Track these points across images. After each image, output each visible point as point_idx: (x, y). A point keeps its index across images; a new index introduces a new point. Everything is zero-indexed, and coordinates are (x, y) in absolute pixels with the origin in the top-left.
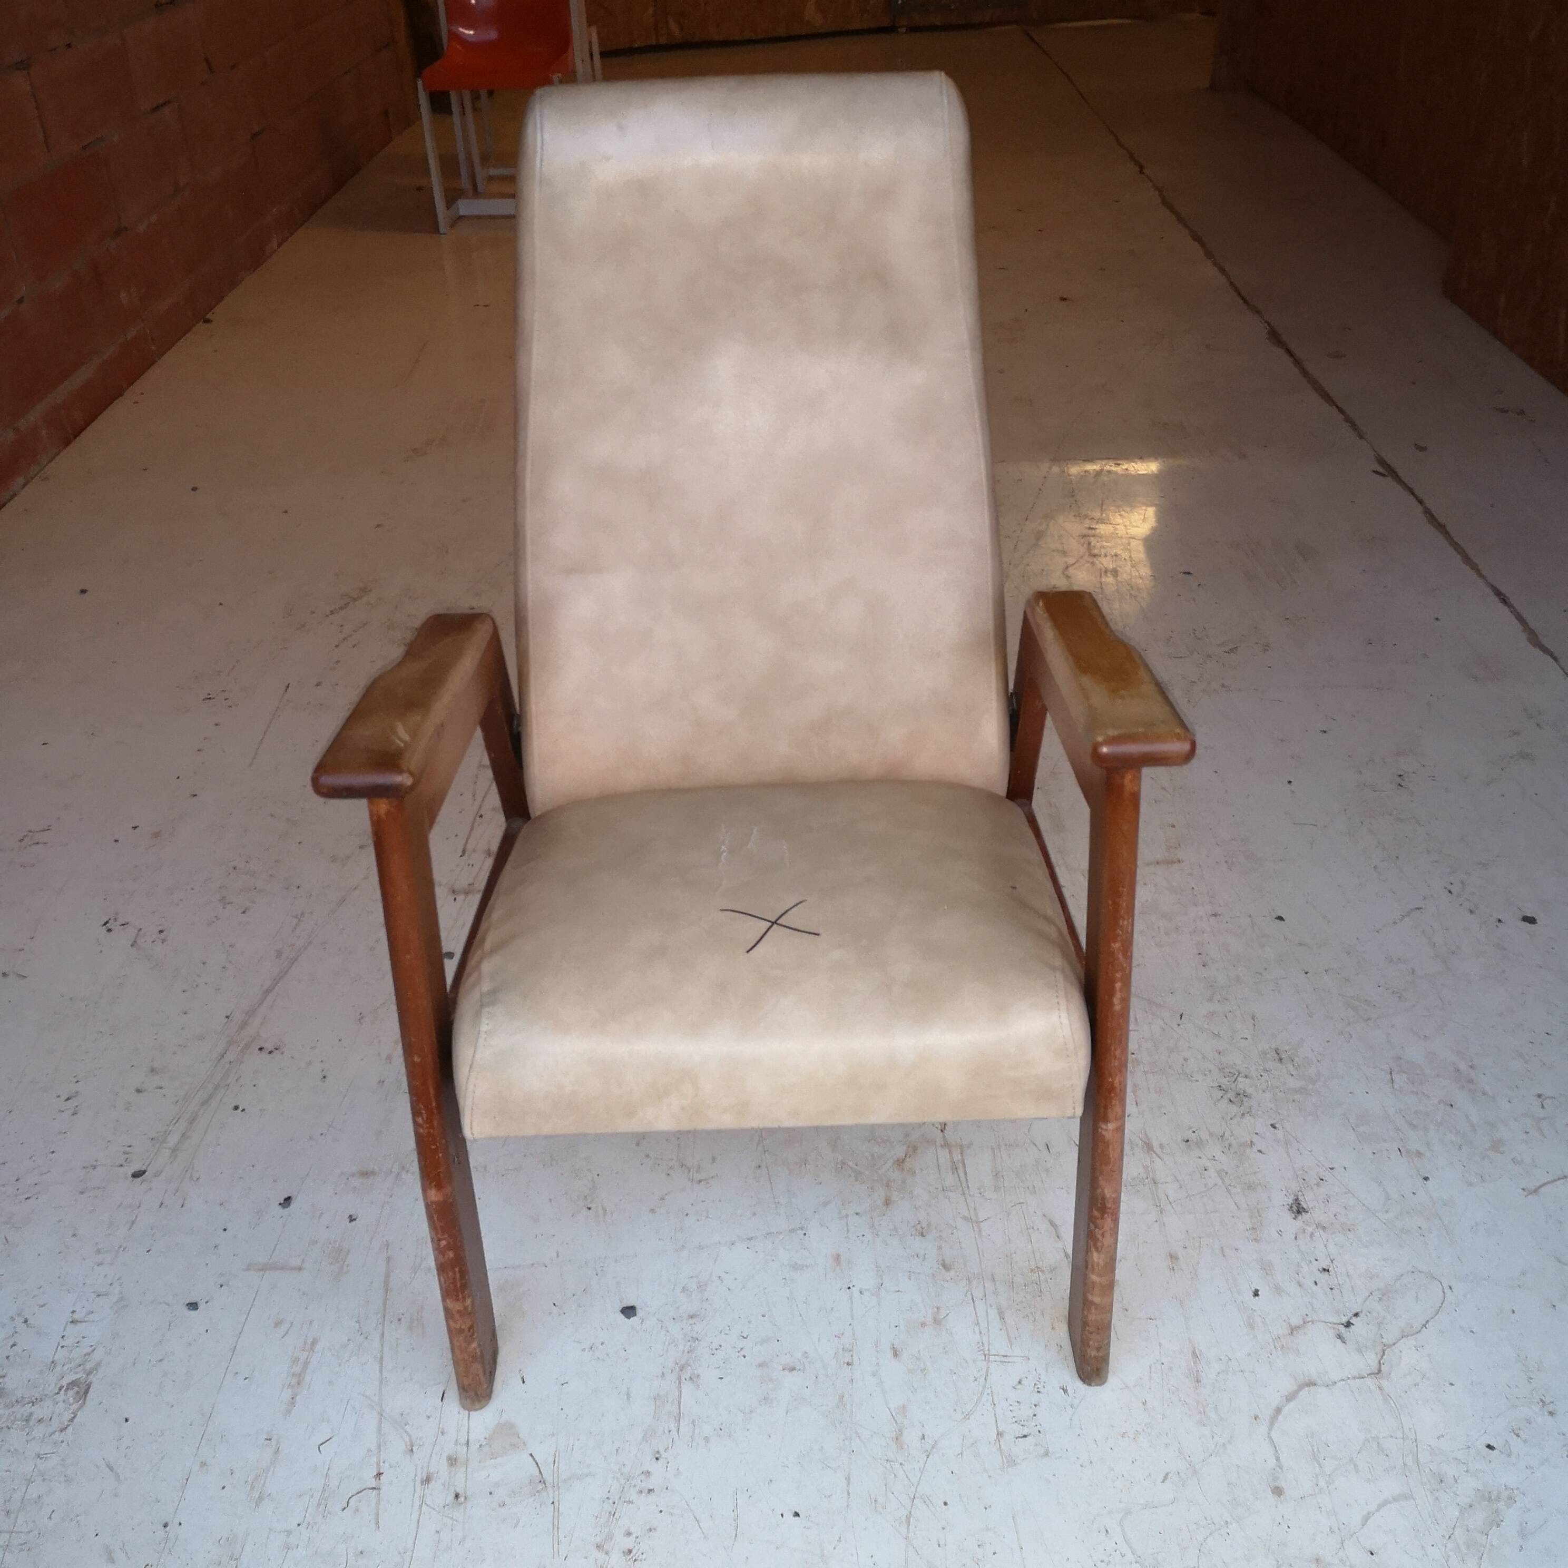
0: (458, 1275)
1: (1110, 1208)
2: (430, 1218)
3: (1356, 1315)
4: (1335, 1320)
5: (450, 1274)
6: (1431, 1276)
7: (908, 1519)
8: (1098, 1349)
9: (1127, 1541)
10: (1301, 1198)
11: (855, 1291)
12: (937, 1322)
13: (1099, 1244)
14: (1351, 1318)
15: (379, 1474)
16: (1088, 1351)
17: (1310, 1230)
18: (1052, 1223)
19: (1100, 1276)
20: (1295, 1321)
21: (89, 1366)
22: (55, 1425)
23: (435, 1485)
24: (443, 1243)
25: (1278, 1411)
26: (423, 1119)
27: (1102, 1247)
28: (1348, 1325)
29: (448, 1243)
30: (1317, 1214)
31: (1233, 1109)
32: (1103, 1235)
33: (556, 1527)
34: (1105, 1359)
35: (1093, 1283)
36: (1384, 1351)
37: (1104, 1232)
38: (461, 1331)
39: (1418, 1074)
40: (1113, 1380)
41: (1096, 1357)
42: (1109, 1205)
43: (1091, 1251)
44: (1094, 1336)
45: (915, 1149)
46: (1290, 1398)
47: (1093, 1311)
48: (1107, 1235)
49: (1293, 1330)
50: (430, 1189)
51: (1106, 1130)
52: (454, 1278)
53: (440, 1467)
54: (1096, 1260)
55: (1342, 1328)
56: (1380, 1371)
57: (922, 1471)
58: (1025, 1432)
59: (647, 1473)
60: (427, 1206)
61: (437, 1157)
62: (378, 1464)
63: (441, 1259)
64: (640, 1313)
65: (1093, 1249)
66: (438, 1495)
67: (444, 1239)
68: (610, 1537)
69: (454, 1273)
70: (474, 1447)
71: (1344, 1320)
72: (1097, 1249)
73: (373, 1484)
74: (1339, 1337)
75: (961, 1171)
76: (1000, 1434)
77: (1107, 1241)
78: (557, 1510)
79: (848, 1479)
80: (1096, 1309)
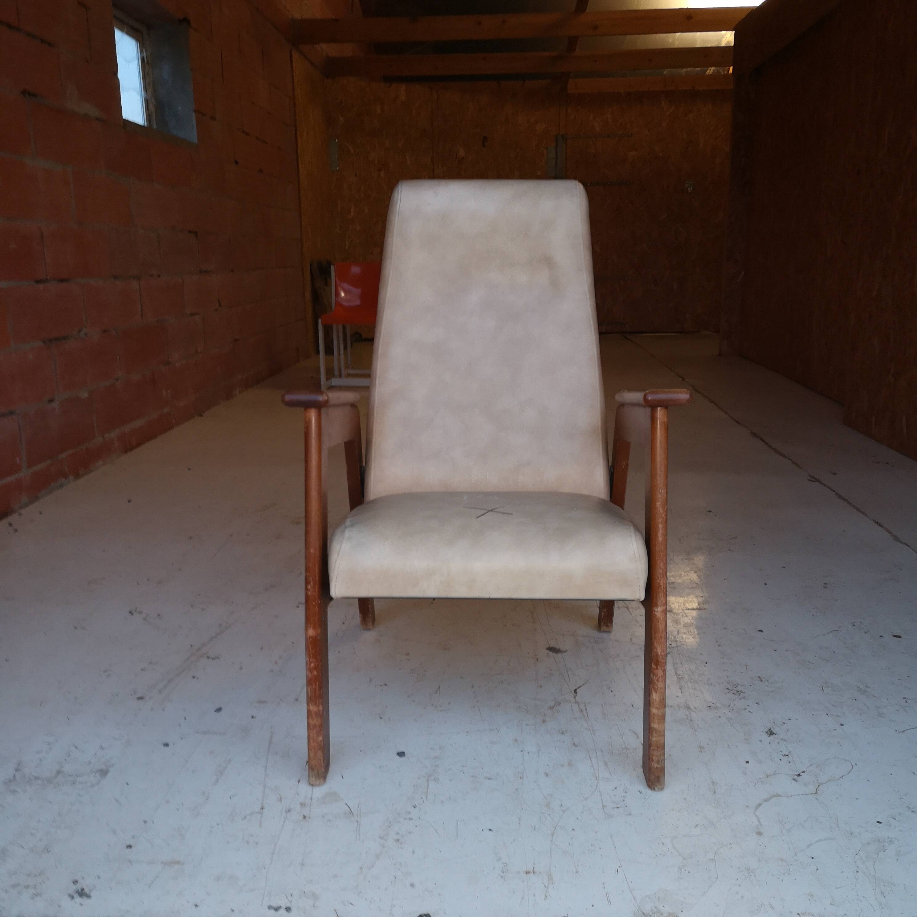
0: (317, 688)
1: (661, 662)
2: (307, 648)
3: (803, 772)
4: (792, 773)
5: (314, 686)
6: (845, 760)
7: (552, 834)
8: (658, 762)
10: (772, 729)
11: (525, 752)
12: (570, 764)
13: (656, 687)
14: (800, 773)
15: (263, 808)
16: (653, 763)
17: (777, 741)
18: (634, 733)
19: (657, 709)
20: (769, 773)
21: (108, 765)
23: (293, 813)
24: (312, 665)
25: (760, 805)
26: (311, 586)
27: (657, 689)
28: (799, 775)
29: (315, 665)
30: (782, 735)
31: (735, 697)
32: (658, 680)
33: (358, 830)
34: (662, 770)
35: (654, 714)
36: (819, 786)
37: (658, 678)
38: (315, 726)
39: (838, 688)
40: (667, 790)
41: (657, 768)
42: (660, 660)
43: (652, 693)
44: (655, 753)
46: (766, 800)
47: (654, 735)
48: (660, 680)
49: (768, 776)
50: (310, 628)
51: (657, 611)
52: (316, 689)
53: (296, 806)
54: (655, 698)
55: (796, 777)
56: (816, 793)
57: (560, 817)
58: (618, 806)
59: (409, 813)
60: (307, 640)
61: (315, 610)
62: (263, 802)
63: (310, 675)
64: (407, 755)
65: (653, 691)
66: (294, 816)
67: (313, 662)
68: (387, 835)
69: (316, 685)
70: (315, 800)
71: (797, 774)
72: (656, 691)
73: (259, 811)
74: (794, 780)
75: (585, 712)
76: (604, 806)
77: (660, 685)
78: (359, 824)
79: (520, 819)
80: (656, 733)
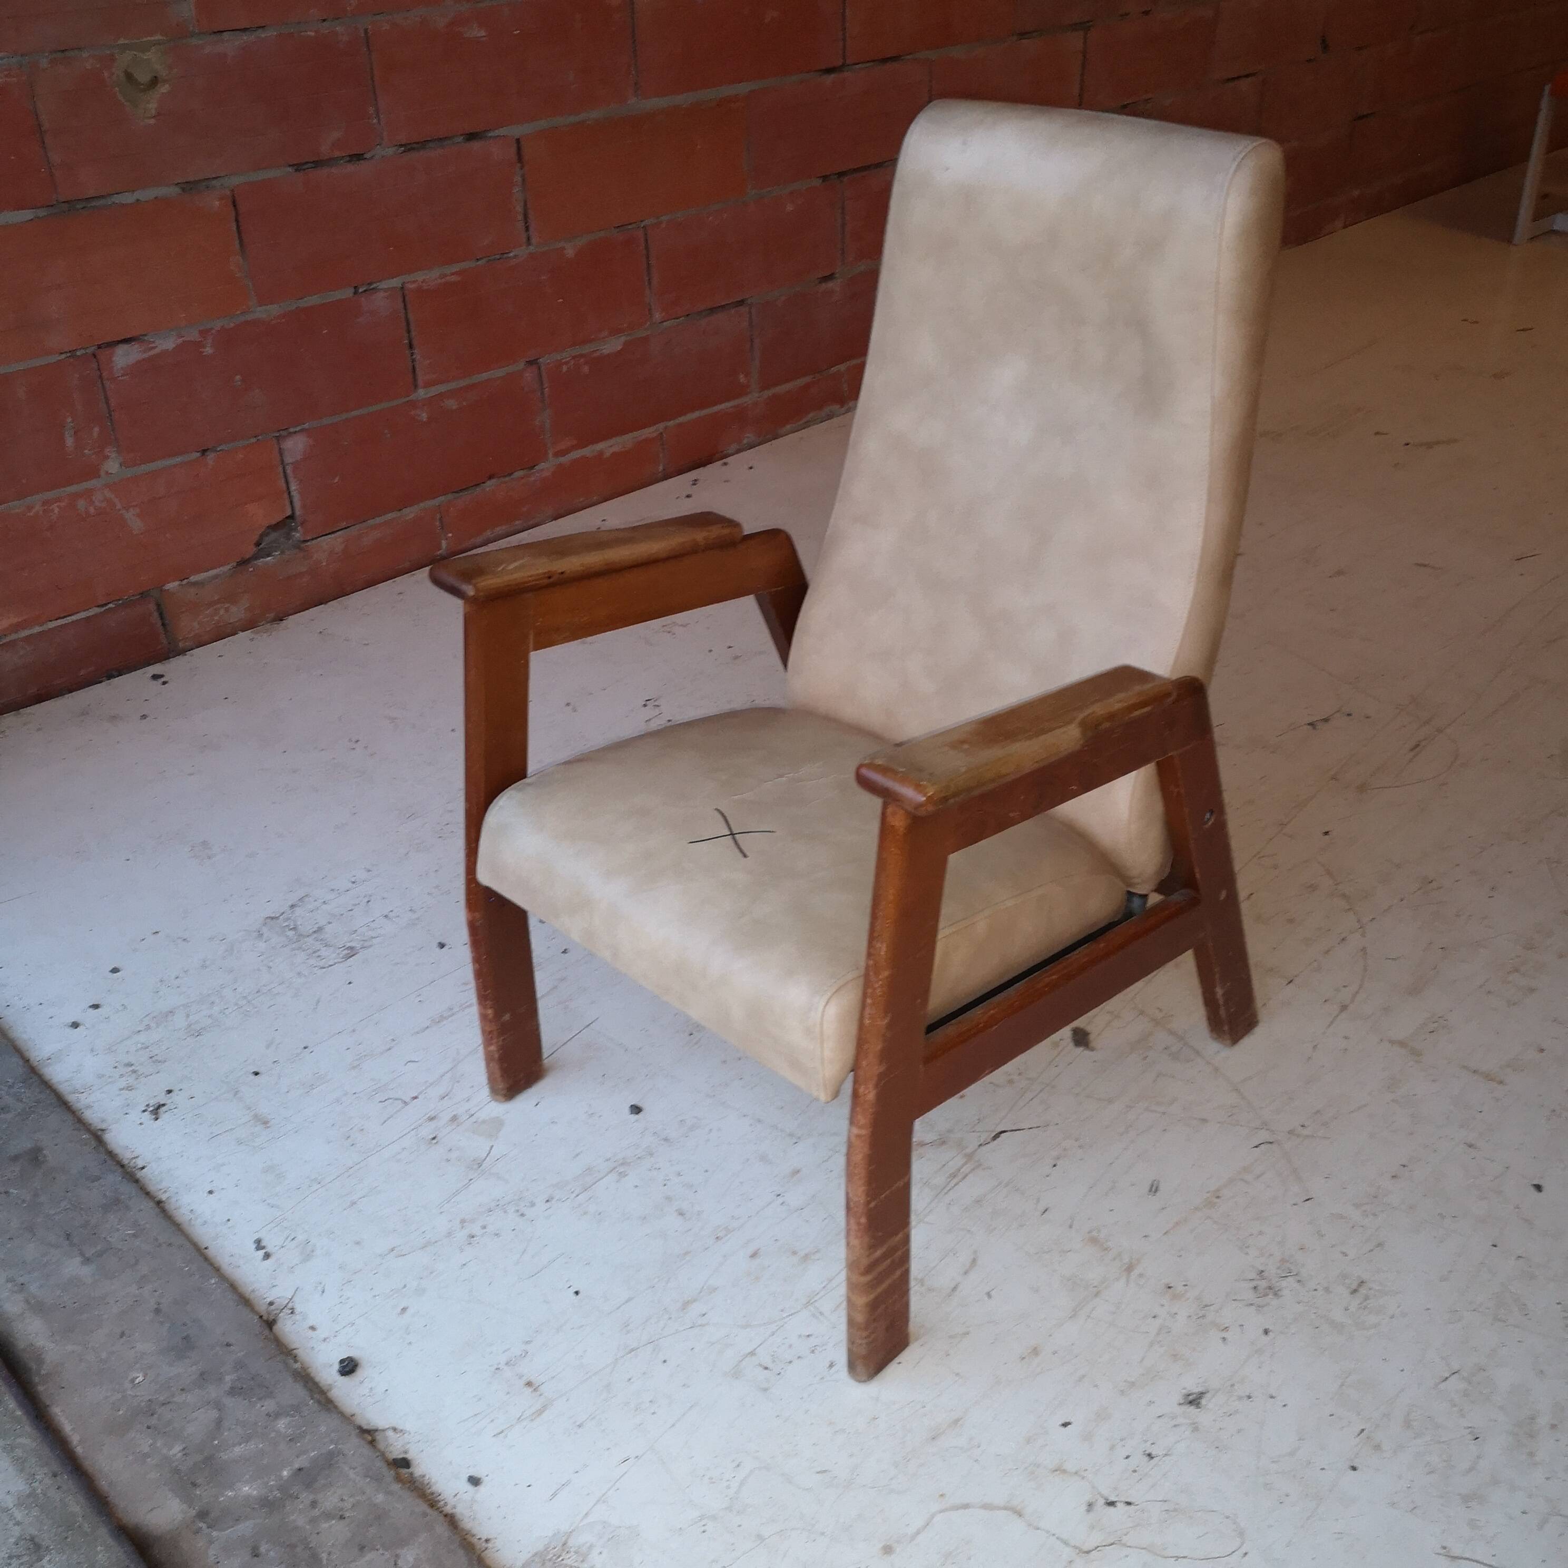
3: (1129, 1503)
4: (1105, 1492)
6: (1241, 1534)
7: (632, 1350)
9: (742, 1483)
10: (1208, 1396)
11: (780, 1200)
12: (806, 1258)
14: (1121, 1502)
15: (415, 1098)
17: (1180, 1420)
18: (974, 1261)
20: (1070, 1466)
21: (366, 944)
22: (322, 963)
23: (433, 1124)
28: (1111, 1504)
30: (1203, 1416)
31: (1250, 1296)
33: (457, 1192)
36: (1112, 1544)
40: (874, 1388)
45: (944, 1143)
46: (987, 1507)
49: (1059, 1470)
53: (445, 1117)
55: (1102, 1502)
56: (1089, 1552)
57: (677, 1332)
58: (770, 1365)
59: (533, 1204)
62: (421, 1093)
64: (641, 1115)
66: (427, 1131)
68: (473, 1221)
70: (473, 1119)
71: (1113, 1498)
73: (407, 1100)
74: (1090, 1505)
75: (955, 1181)
76: (752, 1353)
78: (466, 1186)
79: (630, 1299)
